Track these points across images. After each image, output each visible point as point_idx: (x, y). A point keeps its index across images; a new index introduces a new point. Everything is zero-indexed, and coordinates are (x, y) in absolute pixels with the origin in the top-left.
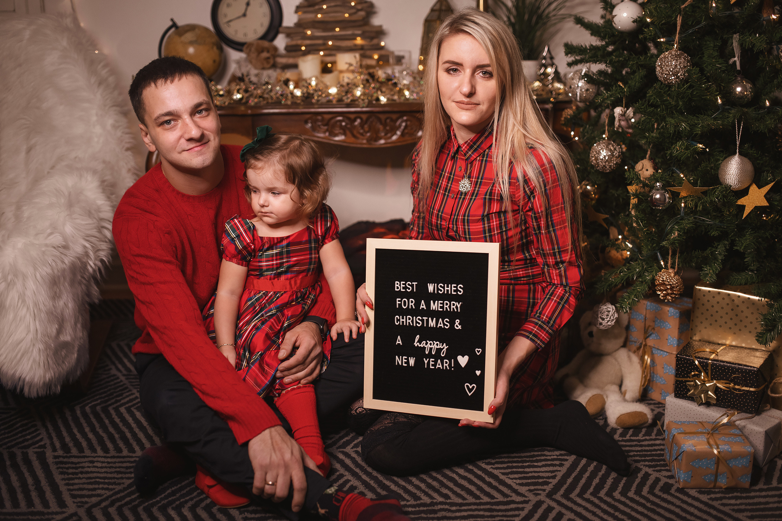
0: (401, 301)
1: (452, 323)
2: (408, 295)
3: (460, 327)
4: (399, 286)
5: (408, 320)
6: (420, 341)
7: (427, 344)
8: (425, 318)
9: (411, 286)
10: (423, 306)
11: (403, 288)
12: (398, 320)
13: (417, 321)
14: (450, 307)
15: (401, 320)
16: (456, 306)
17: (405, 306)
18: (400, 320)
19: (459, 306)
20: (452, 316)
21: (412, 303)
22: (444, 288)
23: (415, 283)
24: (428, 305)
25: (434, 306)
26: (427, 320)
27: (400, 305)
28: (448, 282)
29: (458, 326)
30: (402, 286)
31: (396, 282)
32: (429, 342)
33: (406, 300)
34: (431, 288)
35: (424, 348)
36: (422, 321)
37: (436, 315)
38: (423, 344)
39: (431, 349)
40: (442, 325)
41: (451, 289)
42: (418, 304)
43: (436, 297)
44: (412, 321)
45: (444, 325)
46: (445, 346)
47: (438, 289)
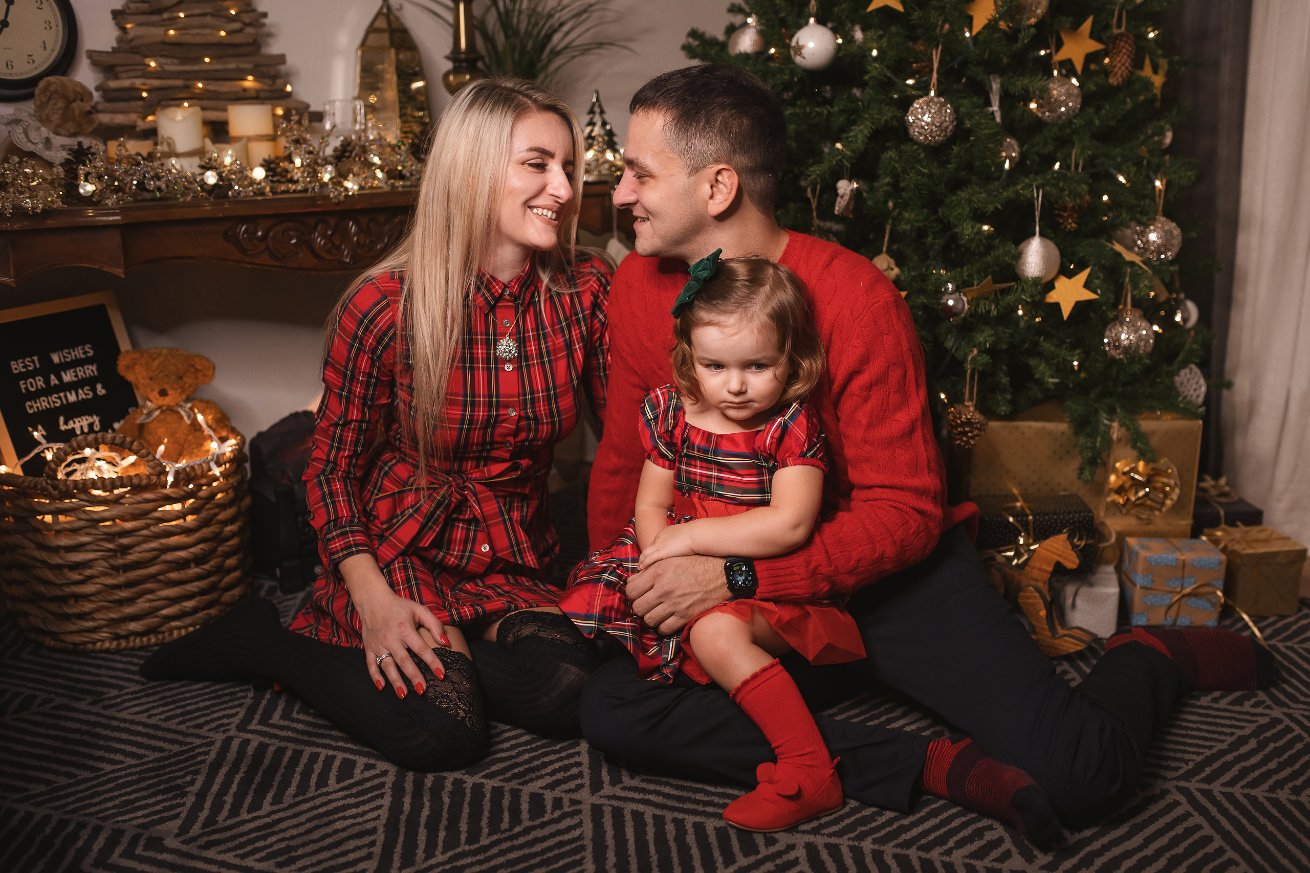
0: (25, 384)
1: (94, 390)
2: (32, 374)
3: (104, 392)
4: (17, 367)
5: (43, 404)
6: (66, 423)
7: (74, 423)
8: (62, 395)
9: (33, 362)
10: (54, 381)
11: (23, 367)
12: (31, 407)
13: (54, 401)
14: (85, 373)
15: (35, 406)
16: (91, 370)
17: (32, 386)
18: (32, 407)
19: (94, 368)
20: (90, 382)
21: (40, 383)
22: (70, 353)
23: (35, 358)
24: (60, 378)
25: (68, 377)
26: (66, 396)
27: (26, 388)
28: (73, 346)
29: (101, 390)
30: (21, 365)
31: (12, 363)
32: (76, 420)
33: (31, 380)
34: (56, 358)
35: (73, 429)
36: (60, 398)
37: (73, 386)
38: (71, 425)
39: (81, 427)
40: (84, 397)
41: (78, 353)
42: (47, 381)
43: (65, 366)
44: (49, 403)
45: (86, 394)
46: (96, 419)
47: (65, 357)
